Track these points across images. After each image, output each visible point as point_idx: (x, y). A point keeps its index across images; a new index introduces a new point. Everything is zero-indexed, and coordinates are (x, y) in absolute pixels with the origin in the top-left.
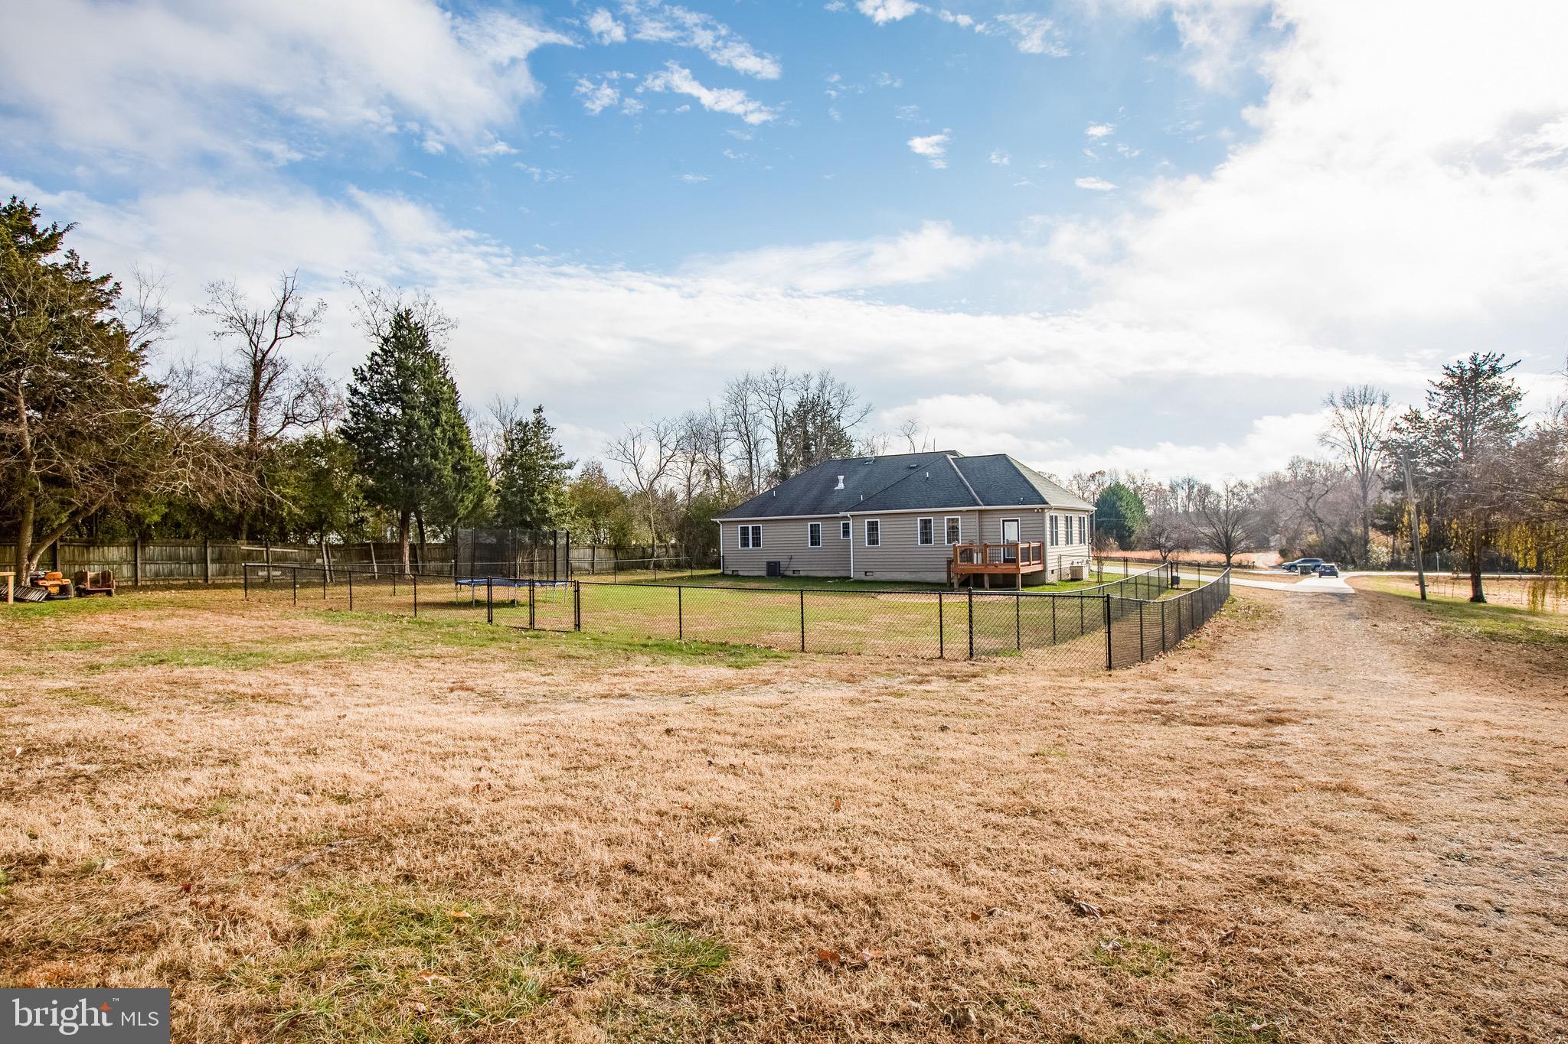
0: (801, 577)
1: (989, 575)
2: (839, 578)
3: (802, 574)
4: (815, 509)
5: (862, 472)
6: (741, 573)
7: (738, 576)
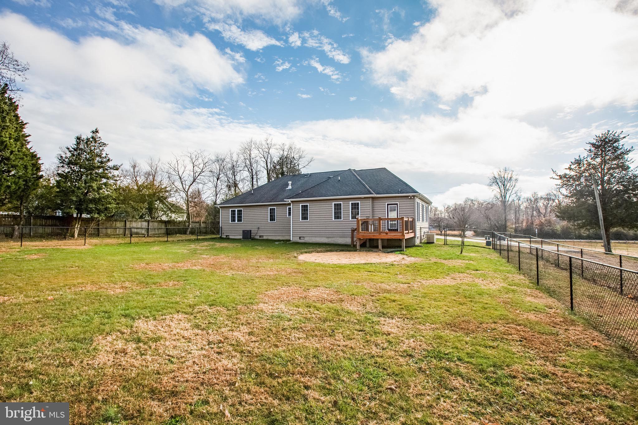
0: (264, 240)
1: (382, 239)
2: (283, 240)
3: (265, 238)
4: (273, 199)
5: (303, 180)
6: (231, 237)
7: (229, 239)
